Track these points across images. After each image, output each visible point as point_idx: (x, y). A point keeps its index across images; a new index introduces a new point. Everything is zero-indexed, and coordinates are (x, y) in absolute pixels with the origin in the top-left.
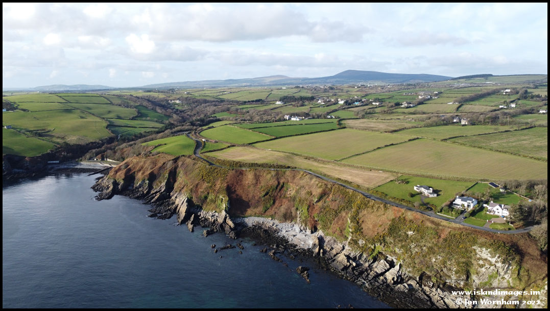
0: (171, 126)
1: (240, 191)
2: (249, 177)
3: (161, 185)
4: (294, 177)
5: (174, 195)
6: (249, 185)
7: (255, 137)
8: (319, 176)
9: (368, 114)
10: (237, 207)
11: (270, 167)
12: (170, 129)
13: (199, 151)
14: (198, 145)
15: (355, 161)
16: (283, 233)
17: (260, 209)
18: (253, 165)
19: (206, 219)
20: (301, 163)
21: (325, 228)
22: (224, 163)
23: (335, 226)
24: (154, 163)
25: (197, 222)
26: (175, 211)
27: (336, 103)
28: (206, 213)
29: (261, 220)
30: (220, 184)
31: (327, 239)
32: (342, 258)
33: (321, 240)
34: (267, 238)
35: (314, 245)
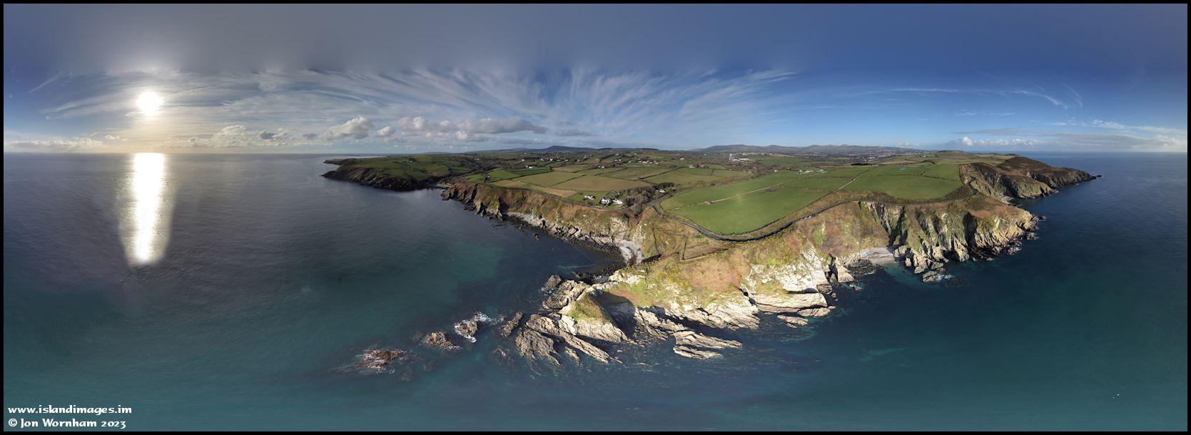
0: (475, 170)
1: (505, 200)
2: (510, 194)
3: (469, 197)
4: (530, 194)
5: (475, 201)
6: (509, 198)
7: (513, 175)
8: (543, 193)
9: (563, 165)
10: (504, 207)
11: (519, 189)
12: (475, 171)
13: (487, 182)
14: (486, 179)
15: (559, 186)
16: (526, 219)
17: (515, 208)
18: (512, 189)
19: (489, 212)
20: (534, 187)
21: (545, 216)
22: (498, 187)
23: (550, 215)
24: (467, 186)
25: (485, 213)
26: (475, 208)
27: (549, 160)
28: (489, 210)
29: (515, 213)
30: (496, 197)
31: (547, 221)
32: (554, 229)
33: (544, 222)
34: (518, 221)
35: (541, 224)
